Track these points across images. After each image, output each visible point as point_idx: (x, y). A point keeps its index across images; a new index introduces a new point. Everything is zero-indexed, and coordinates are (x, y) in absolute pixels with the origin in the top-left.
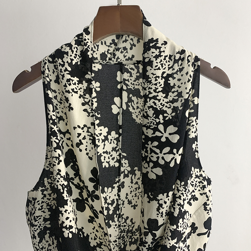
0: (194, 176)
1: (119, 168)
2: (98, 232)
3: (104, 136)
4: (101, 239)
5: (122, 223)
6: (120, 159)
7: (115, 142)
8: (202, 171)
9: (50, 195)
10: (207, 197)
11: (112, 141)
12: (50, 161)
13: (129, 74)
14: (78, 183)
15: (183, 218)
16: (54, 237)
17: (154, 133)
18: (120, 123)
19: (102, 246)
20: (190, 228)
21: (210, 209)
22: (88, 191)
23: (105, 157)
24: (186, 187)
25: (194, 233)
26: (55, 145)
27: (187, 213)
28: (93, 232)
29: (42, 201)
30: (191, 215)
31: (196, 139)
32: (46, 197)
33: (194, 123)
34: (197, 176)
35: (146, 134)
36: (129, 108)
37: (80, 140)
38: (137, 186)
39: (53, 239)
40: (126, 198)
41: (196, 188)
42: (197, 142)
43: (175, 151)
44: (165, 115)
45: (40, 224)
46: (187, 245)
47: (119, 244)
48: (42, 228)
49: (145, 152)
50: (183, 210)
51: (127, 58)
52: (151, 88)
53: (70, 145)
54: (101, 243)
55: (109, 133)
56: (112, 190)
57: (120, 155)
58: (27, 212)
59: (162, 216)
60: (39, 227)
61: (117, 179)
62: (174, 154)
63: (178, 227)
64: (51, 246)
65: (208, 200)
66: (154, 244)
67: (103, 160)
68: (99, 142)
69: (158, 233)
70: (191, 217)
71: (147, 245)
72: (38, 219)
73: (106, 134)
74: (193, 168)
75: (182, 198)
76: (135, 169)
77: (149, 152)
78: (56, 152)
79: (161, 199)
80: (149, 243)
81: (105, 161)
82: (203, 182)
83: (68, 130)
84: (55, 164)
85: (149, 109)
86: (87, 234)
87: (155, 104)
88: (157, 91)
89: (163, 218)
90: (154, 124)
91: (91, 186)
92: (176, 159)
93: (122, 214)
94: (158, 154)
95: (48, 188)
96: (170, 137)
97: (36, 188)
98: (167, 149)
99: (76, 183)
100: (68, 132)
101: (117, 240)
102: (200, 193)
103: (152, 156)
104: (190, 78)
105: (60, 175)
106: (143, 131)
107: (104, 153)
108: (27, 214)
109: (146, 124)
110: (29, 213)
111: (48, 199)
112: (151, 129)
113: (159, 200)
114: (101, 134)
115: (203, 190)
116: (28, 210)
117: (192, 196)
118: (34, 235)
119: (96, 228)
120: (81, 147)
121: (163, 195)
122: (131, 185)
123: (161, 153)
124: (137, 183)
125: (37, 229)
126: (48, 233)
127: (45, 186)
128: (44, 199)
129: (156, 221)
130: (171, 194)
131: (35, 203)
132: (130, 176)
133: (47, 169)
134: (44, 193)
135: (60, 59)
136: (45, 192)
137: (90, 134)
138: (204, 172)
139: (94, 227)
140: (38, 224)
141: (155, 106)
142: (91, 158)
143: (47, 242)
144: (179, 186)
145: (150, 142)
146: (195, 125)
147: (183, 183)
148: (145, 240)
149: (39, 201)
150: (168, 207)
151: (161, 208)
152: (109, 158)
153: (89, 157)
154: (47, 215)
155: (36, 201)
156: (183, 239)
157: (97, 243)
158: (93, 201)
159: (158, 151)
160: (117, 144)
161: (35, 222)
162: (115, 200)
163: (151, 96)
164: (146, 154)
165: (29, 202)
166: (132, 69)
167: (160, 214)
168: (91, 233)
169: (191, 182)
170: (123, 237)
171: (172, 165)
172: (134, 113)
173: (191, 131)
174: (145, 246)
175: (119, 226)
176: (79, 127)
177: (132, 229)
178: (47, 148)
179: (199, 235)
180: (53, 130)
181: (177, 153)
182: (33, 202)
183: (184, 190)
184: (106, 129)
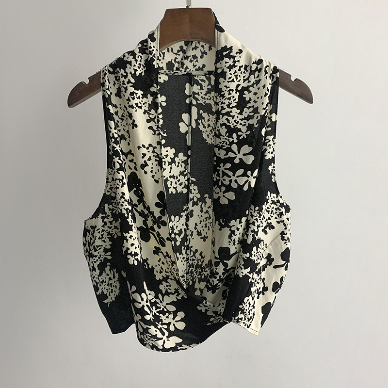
0: (270, 201)
1: (188, 194)
2: (164, 264)
3: (170, 158)
4: (168, 272)
5: (190, 256)
6: (189, 185)
7: (183, 165)
8: (279, 197)
9: (111, 223)
10: (285, 225)
11: (180, 165)
12: (111, 185)
13: (199, 87)
14: (141, 210)
15: (258, 247)
16: (115, 270)
17: (227, 154)
18: (189, 143)
19: (169, 280)
20: (266, 259)
21: (288, 238)
22: (154, 217)
23: (171, 182)
24: (261, 213)
25: (270, 265)
26: (118, 166)
27: (262, 242)
28: (159, 265)
29: (103, 230)
30: (266, 244)
31: (273, 160)
32: (106, 225)
33: (271, 143)
34: (273, 202)
35: (218, 155)
36: (199, 126)
37: (145, 161)
38: (207, 215)
39: (114, 272)
40: (195, 228)
41: (272, 215)
42: (274, 164)
43: (249, 173)
44: (240, 133)
45: (100, 255)
46: (262, 278)
47: (187, 279)
48: (103, 259)
49: (217, 176)
50: (257, 238)
51: (197, 67)
52: (224, 103)
53: (133, 168)
54: (168, 277)
55: (176, 155)
56: (180, 219)
57: (188, 180)
58: (85, 243)
59: (234, 243)
60: (99, 258)
61: (185, 207)
62: (248, 177)
63: (251, 255)
64: (112, 279)
65: (286, 229)
66: (225, 275)
67: (169, 186)
68: (165, 164)
69: (230, 263)
70: (266, 247)
71: (218, 276)
72: (98, 249)
73: (173, 156)
74: (269, 193)
75: (256, 224)
76: (205, 196)
77: (221, 175)
78: (119, 173)
79: (234, 226)
80: (220, 274)
81: (172, 187)
82: (280, 208)
83: (130, 151)
84: (118, 186)
85: (221, 127)
86: (152, 266)
87: (228, 121)
88: (231, 106)
89: (236, 246)
90: (226, 143)
91: (157, 212)
92: (250, 182)
93: (190, 246)
94: (230, 177)
95: (109, 216)
96: (244, 158)
97: (95, 215)
98: (241, 172)
99: (139, 210)
100: (130, 152)
101: (185, 275)
102: (277, 221)
103: (224, 180)
104: (267, 92)
105: (124, 198)
106: (214, 152)
107: (170, 177)
108: (85, 245)
109: (218, 144)
110: (87, 243)
111: (108, 227)
112: (224, 149)
113: (231, 227)
114: (167, 156)
115: (281, 217)
116: (86, 240)
117: (268, 223)
118: (93, 267)
119: (162, 260)
120: (146, 169)
121: (236, 221)
122: (200, 214)
123: (234, 175)
124: (207, 212)
125: (97, 260)
126: (109, 265)
127: (106, 213)
128: (104, 227)
129: (228, 249)
130: (244, 219)
131: (94, 231)
132: (200, 204)
133: (108, 194)
134: (104, 221)
135: (122, 69)
136: (106, 220)
137: (155, 154)
138: (281, 197)
139: (160, 259)
140: (98, 254)
141: (228, 124)
142: (157, 182)
143: (108, 275)
144: (252, 212)
145: (222, 165)
146: (273, 145)
147: (257, 208)
148: (216, 271)
149: (99, 229)
150: (241, 234)
151: (233, 235)
152: (176, 184)
153: (155, 180)
154: (108, 244)
155: (96, 229)
156: (257, 270)
157: (163, 276)
158: (159, 228)
159: (231, 174)
160: (185, 168)
161: (95, 252)
162: (183, 230)
163: (224, 112)
164: (218, 178)
165: (86, 231)
166: (202, 80)
167: (232, 242)
168: (156, 266)
169: (266, 207)
170: (192, 272)
171: (246, 188)
172: (205, 132)
173: (267, 152)
174: (216, 278)
175: (188, 259)
176: (144, 146)
177: (202, 264)
178: (108, 171)
179: (275, 267)
180: (115, 149)
181: (252, 175)
182: (92, 230)
183: (258, 215)
184: (173, 151)
